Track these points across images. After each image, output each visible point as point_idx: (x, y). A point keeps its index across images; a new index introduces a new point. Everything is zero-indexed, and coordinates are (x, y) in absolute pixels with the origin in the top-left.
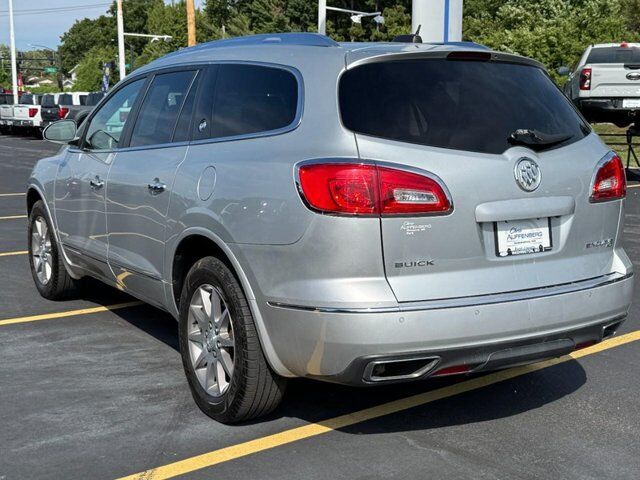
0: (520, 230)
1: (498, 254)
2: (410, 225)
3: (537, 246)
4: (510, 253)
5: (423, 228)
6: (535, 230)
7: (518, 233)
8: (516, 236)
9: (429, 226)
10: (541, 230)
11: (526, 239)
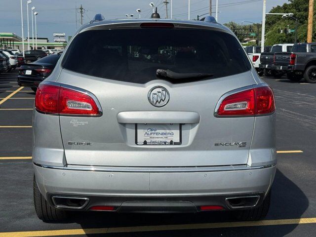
0: (155, 130)
1: (136, 142)
2: (75, 121)
3: (169, 141)
4: (145, 143)
5: (83, 123)
6: (168, 131)
7: (153, 132)
8: (151, 134)
9: (87, 123)
10: (173, 131)
11: (160, 136)
